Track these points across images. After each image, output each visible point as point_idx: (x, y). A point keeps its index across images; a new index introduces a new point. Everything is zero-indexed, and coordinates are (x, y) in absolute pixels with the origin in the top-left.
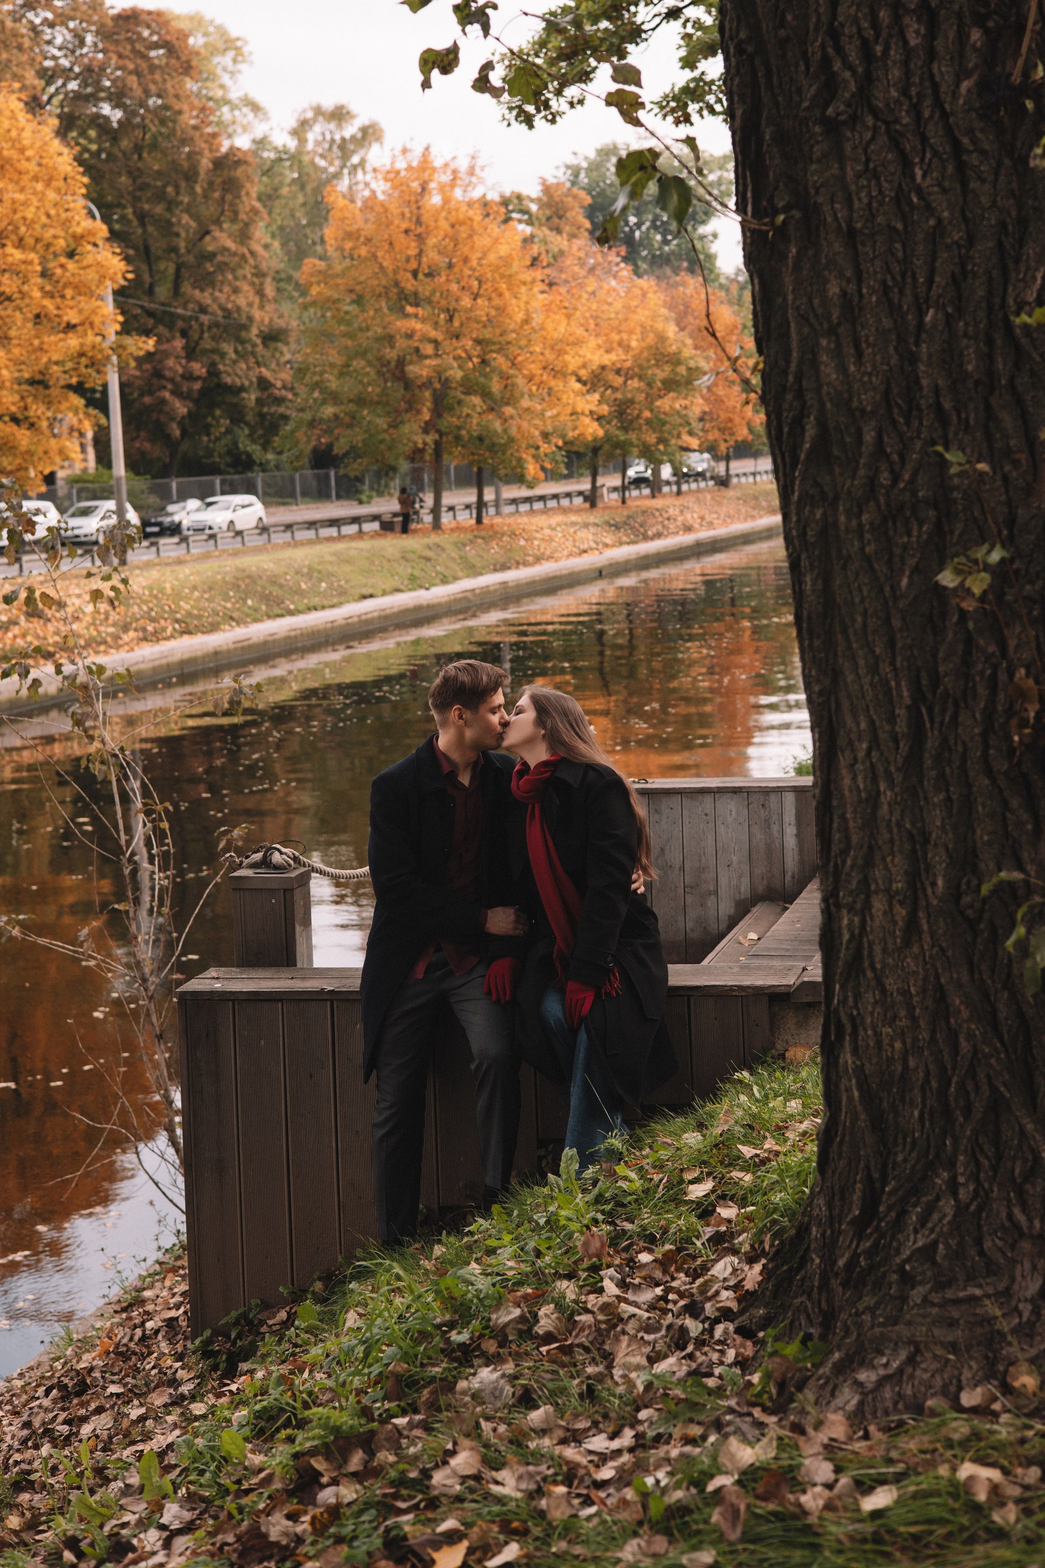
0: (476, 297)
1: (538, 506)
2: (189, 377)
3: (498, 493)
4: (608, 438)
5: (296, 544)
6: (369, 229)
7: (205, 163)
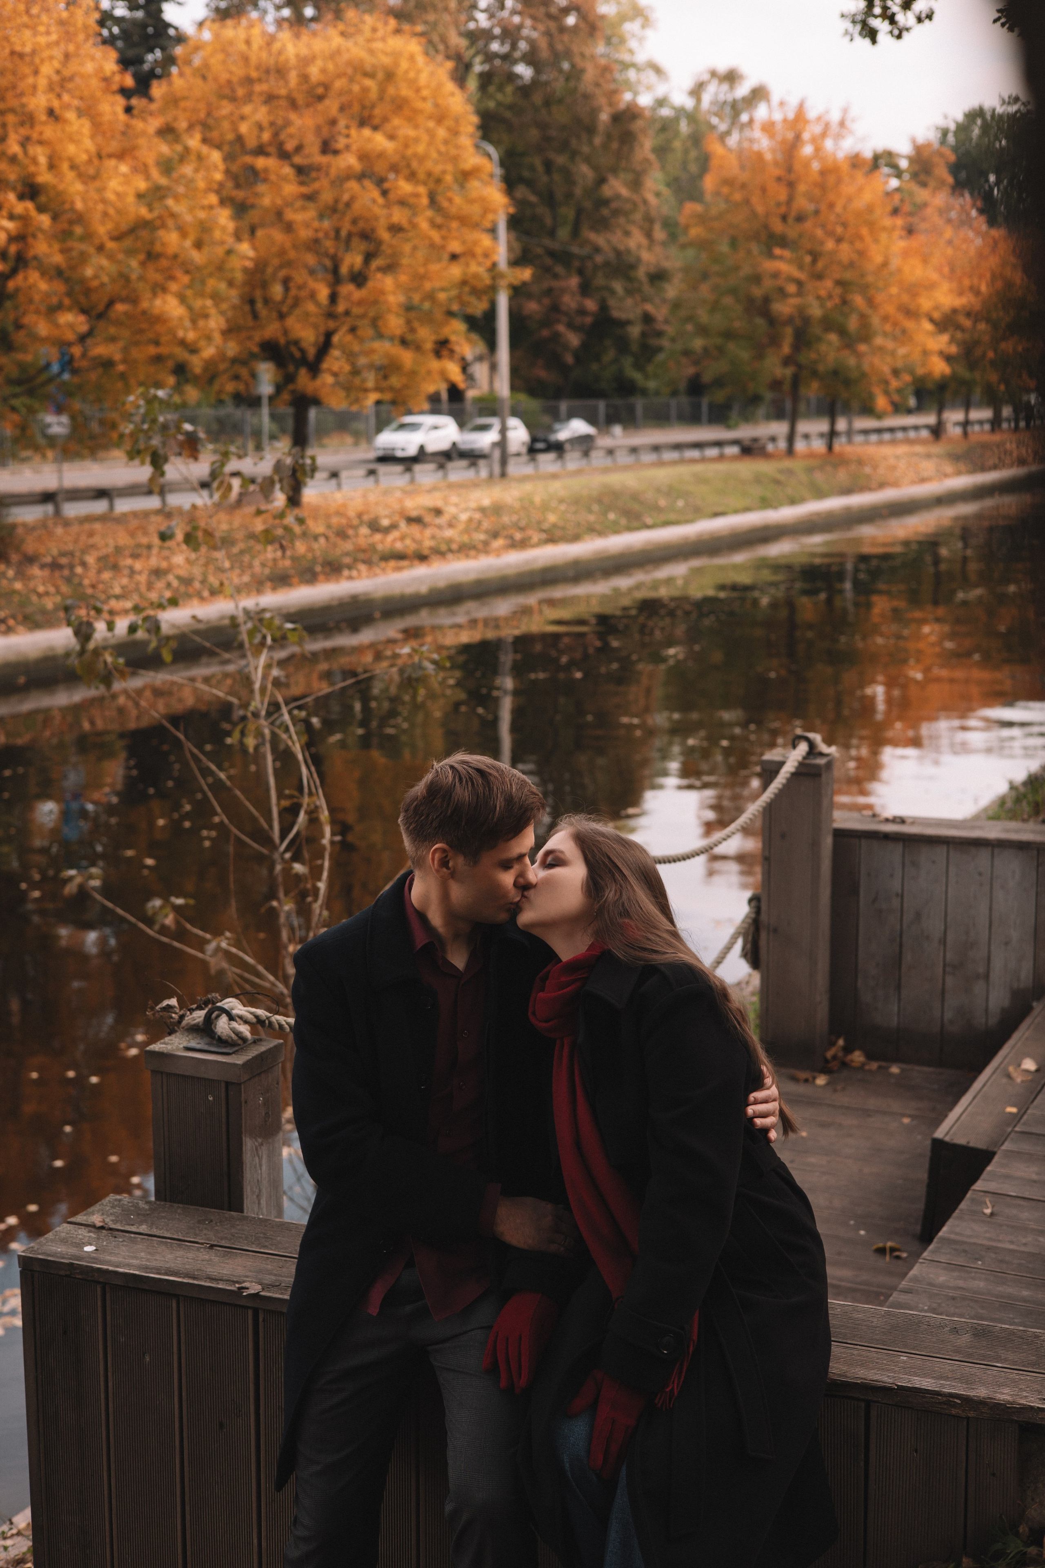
0: (839, 240)
1: (887, 436)
2: (582, 312)
3: (850, 423)
4: (954, 377)
5: (661, 464)
6: (744, 177)
7: (604, 117)
